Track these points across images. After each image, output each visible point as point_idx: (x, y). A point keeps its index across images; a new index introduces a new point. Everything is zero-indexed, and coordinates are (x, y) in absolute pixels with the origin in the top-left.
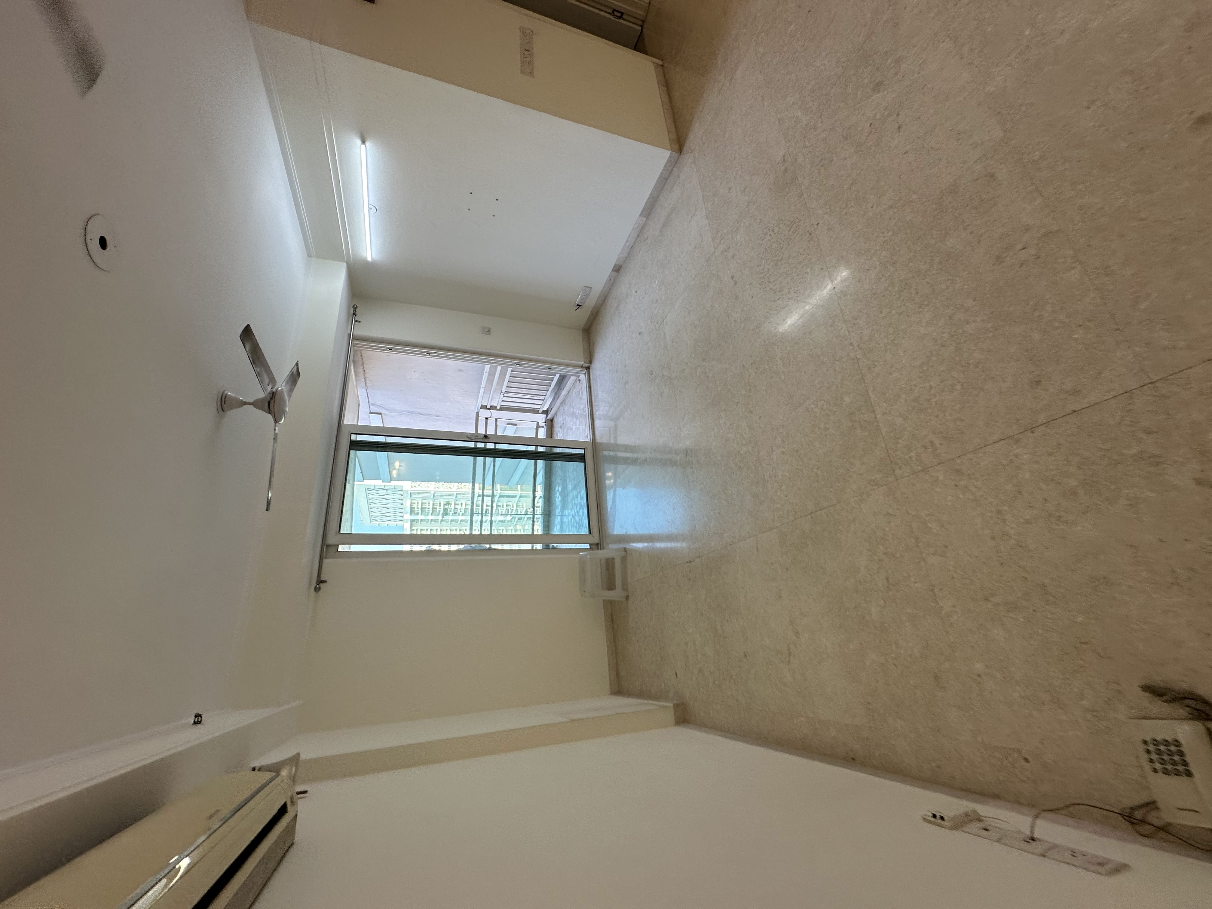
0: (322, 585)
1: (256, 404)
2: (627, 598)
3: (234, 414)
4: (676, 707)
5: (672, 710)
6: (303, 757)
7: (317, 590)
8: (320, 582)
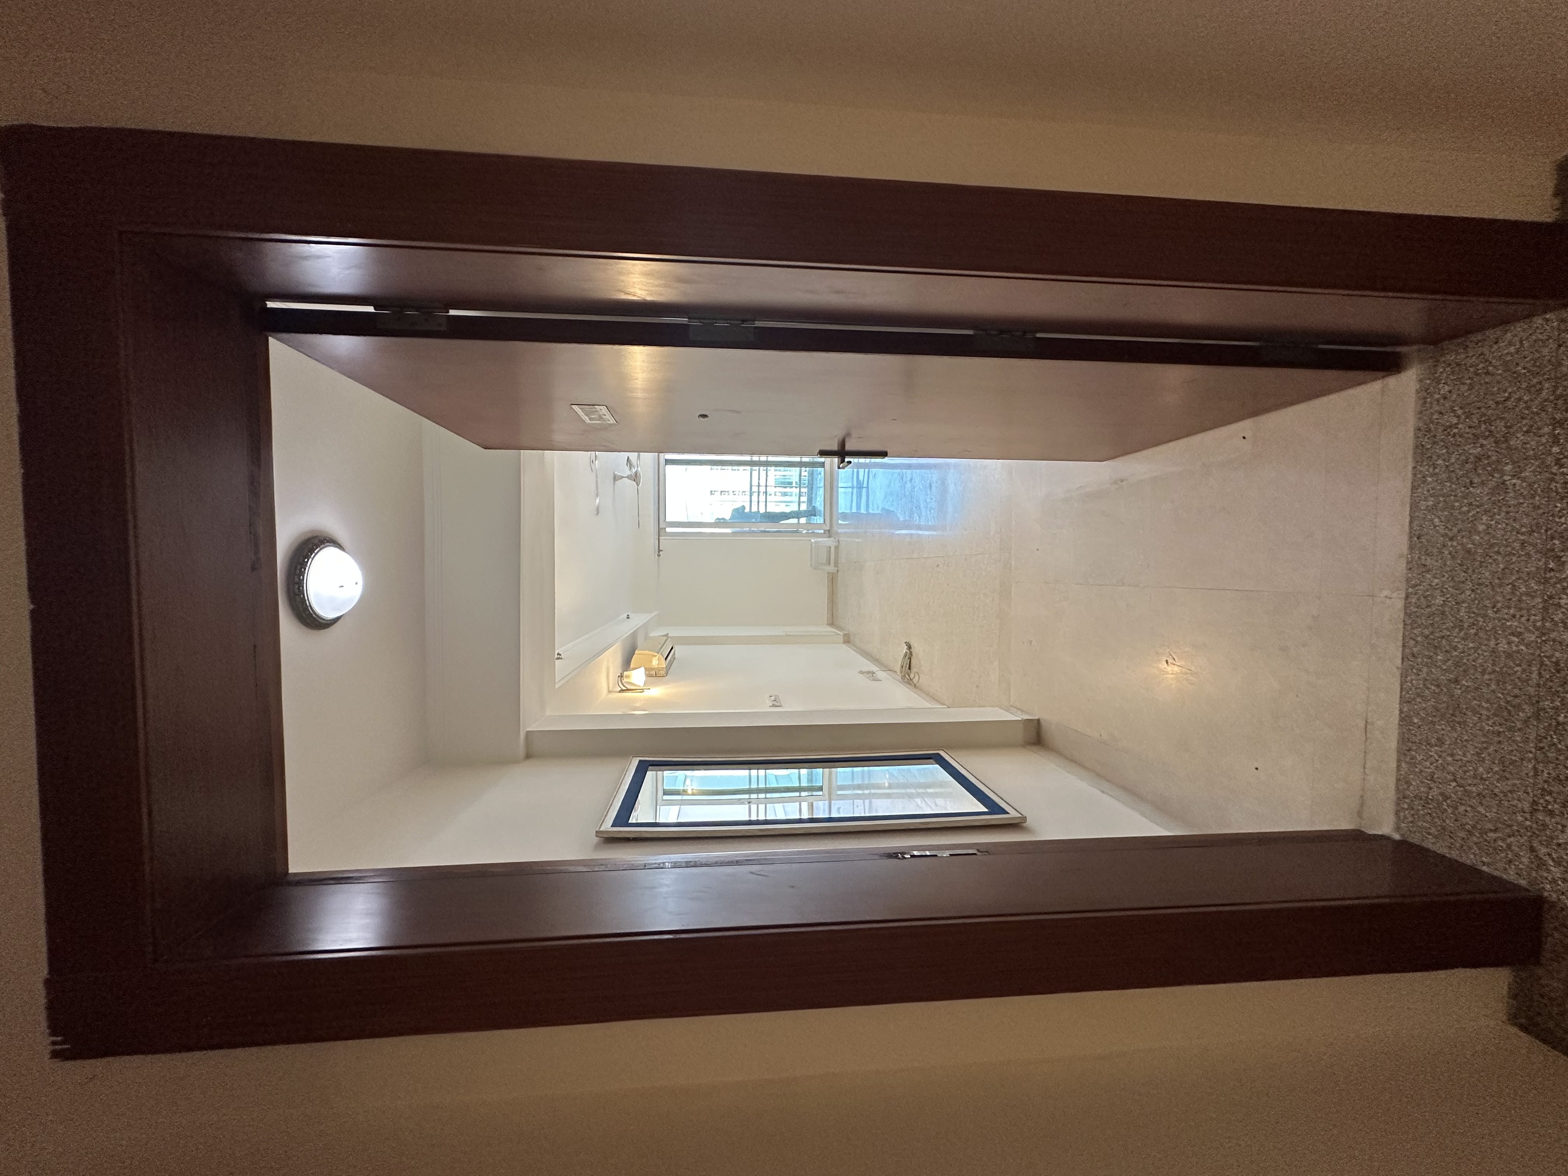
0: (661, 553)
1: (628, 477)
2: (838, 571)
3: (618, 483)
4: (845, 635)
5: (842, 636)
6: (669, 635)
7: (659, 555)
8: (659, 551)
